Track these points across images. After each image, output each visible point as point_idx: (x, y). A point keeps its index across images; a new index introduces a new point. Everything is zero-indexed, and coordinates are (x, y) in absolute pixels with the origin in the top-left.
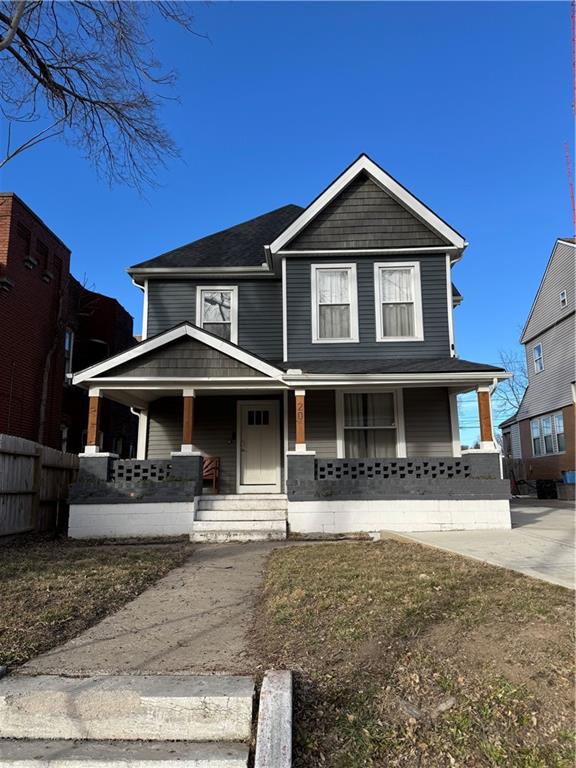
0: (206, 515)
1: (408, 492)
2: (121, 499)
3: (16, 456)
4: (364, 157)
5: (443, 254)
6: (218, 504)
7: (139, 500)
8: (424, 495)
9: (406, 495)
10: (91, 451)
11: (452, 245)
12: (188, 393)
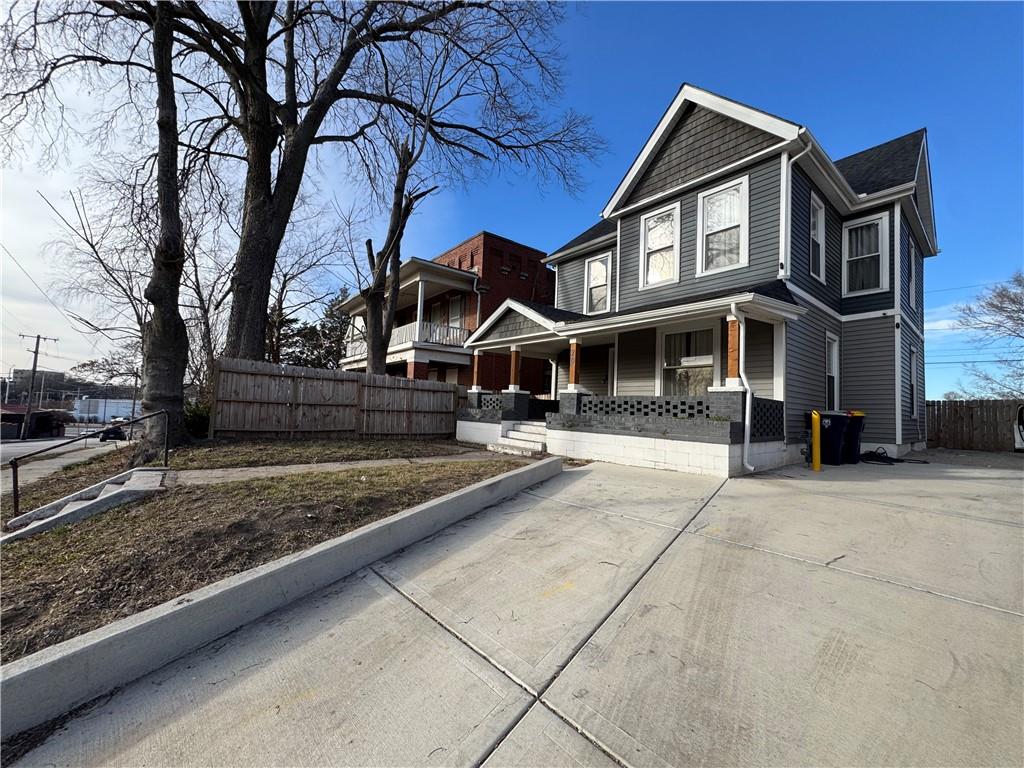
0: (512, 434)
1: (629, 429)
2: (472, 419)
3: (434, 392)
4: (686, 87)
5: (777, 155)
6: (523, 428)
7: (479, 421)
8: (642, 432)
9: (626, 432)
10: (475, 389)
11: (783, 140)
12: (513, 348)
